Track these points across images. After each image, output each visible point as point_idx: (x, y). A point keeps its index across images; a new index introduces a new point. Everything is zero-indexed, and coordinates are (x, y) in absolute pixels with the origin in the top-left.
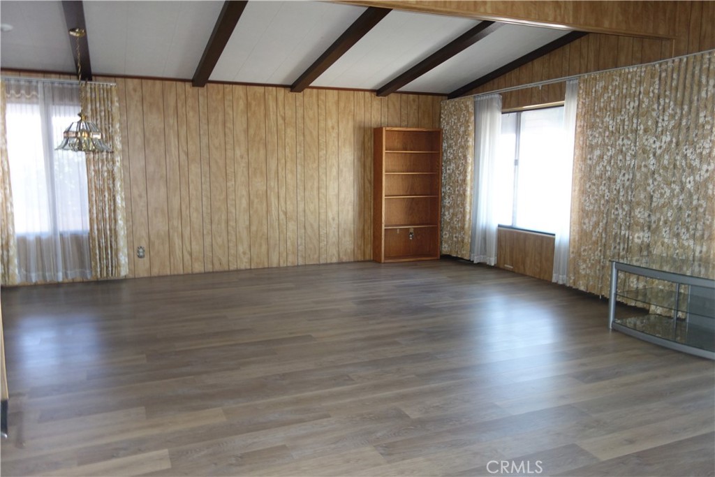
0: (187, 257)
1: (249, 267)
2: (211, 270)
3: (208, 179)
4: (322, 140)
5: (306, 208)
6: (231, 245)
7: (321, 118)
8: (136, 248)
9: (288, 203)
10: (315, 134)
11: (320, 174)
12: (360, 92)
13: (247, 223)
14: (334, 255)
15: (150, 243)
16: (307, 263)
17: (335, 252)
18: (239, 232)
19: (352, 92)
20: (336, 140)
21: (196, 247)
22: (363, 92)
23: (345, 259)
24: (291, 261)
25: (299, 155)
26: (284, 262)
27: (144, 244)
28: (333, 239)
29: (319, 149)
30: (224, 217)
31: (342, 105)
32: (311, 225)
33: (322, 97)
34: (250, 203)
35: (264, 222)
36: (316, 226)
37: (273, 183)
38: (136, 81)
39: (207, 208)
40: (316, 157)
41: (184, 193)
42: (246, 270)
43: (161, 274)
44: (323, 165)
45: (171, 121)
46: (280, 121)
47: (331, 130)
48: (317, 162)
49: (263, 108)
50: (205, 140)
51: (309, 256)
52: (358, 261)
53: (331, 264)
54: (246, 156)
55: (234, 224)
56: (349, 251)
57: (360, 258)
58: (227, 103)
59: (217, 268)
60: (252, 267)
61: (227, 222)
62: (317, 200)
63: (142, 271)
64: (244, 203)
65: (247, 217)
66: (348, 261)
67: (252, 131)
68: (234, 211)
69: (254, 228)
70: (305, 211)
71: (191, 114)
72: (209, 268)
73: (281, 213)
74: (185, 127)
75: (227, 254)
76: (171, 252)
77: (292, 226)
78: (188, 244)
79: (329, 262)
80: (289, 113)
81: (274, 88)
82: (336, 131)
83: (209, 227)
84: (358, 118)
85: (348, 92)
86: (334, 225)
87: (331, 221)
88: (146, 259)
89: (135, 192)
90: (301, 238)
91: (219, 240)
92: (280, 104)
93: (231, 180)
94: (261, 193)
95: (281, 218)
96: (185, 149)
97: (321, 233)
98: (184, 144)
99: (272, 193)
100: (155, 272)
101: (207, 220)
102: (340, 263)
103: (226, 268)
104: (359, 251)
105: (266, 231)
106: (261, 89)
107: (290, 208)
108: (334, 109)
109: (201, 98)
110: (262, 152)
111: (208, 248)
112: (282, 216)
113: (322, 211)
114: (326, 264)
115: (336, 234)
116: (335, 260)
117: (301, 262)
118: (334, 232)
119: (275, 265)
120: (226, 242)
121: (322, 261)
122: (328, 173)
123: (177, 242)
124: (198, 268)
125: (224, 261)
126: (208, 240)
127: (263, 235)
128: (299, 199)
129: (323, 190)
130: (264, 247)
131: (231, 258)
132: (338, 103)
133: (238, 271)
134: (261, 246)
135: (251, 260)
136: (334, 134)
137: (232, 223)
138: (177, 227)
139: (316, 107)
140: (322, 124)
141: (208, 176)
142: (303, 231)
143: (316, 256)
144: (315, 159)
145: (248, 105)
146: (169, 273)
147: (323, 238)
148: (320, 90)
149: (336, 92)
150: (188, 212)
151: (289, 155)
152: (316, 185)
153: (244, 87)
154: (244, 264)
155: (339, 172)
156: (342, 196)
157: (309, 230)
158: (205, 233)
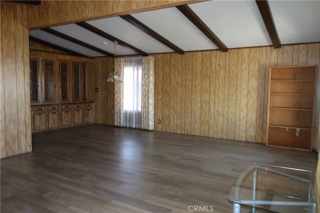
0: (175, 126)
1: (199, 135)
2: (184, 133)
3: (185, 94)
4: (239, 75)
5: (229, 110)
6: (192, 123)
7: (239, 64)
8: (158, 120)
9: (219, 107)
10: (235, 72)
11: (237, 93)
12: (264, 48)
13: (200, 114)
14: (243, 137)
15: (163, 119)
16: (228, 138)
17: (244, 135)
18: (196, 118)
19: (258, 48)
20: (247, 75)
21: (178, 123)
22: (265, 48)
23: (250, 140)
24: (219, 136)
25: (226, 83)
26: (216, 136)
27: (161, 118)
28: (243, 128)
29: (237, 80)
30: (190, 111)
31: (252, 55)
32: (231, 120)
33: (240, 53)
34: (201, 105)
35: (207, 115)
36: (233, 120)
37: (212, 97)
38: (162, 55)
39: (184, 106)
40: (235, 84)
41: (175, 99)
42: (198, 136)
43: (166, 131)
44: (239, 89)
45: (172, 69)
46: (217, 67)
47: (244, 70)
48: (236, 87)
49: (209, 61)
50: (184, 77)
51: (229, 135)
52: (258, 143)
53: (241, 141)
54: (200, 84)
55: (194, 115)
56: (252, 136)
57: (259, 141)
58: (194, 60)
59: (186, 133)
60: (201, 135)
61: (191, 113)
62: (234, 107)
63: (159, 129)
64: (199, 105)
65: (200, 112)
66: (251, 141)
67: (204, 72)
68: (194, 109)
69: (202, 117)
70: (228, 112)
71: (180, 66)
72: (183, 132)
73: (216, 112)
74: (177, 72)
75: (190, 127)
76: (170, 123)
77: (221, 118)
78: (175, 120)
79: (240, 140)
80: (222, 62)
81: (215, 51)
82: (247, 70)
83: (184, 114)
84: (262, 62)
85: (256, 48)
86: (244, 121)
87: (242, 119)
88: (161, 124)
89: (159, 98)
90: (225, 125)
91: (188, 121)
92: (218, 58)
93: (194, 94)
94: (206, 101)
95: (215, 114)
96: (177, 81)
97: (236, 124)
98: (176, 79)
99: (212, 102)
100: (164, 130)
101: (183, 111)
102: (247, 142)
103: (190, 134)
104: (259, 137)
105: (208, 120)
106: (209, 52)
107: (220, 109)
108: (247, 59)
109: (184, 59)
110: (208, 82)
111: (183, 124)
112: (216, 113)
113: (237, 112)
114: (239, 141)
115: (245, 126)
116: (243, 140)
117: (224, 137)
118: (244, 124)
119: (211, 136)
120: (190, 122)
121: (236, 139)
122: (242, 93)
123: (172, 119)
124: (179, 131)
125: (189, 130)
126: (183, 120)
127: (206, 121)
128: (225, 105)
129: (238, 102)
130: (207, 127)
131: (192, 130)
132: (249, 55)
133: (194, 136)
134: (205, 126)
135: (200, 132)
136: (246, 72)
137: (193, 114)
138: (172, 113)
139: (236, 58)
140: (239, 67)
141: (185, 92)
142: (226, 122)
143: (233, 136)
144: (234, 85)
145: (203, 60)
146: (168, 131)
147: (237, 127)
148: (239, 50)
149: (248, 49)
150: (176, 107)
151: (221, 83)
152: (234, 99)
153: (201, 52)
154: (197, 134)
155: (249, 92)
156: (250, 105)
157: (230, 122)
158: (182, 117)
